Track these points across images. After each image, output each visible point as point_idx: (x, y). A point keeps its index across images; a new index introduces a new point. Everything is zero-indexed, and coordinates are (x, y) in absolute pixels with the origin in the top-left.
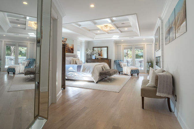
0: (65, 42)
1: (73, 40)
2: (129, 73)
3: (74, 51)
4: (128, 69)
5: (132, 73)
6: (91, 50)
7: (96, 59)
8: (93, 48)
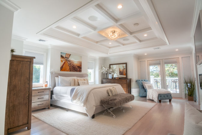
0: (67, 58)
1: (81, 57)
2: (156, 99)
3: (82, 70)
4: (154, 93)
5: (159, 99)
6: (106, 68)
7: (112, 78)
8: (110, 65)
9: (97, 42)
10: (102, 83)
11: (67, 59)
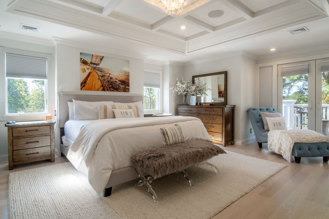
0: (94, 64)
1: (128, 61)
2: (287, 155)
3: (131, 88)
4: (284, 139)
5: (296, 155)
6: (182, 83)
7: (197, 104)
8: (194, 77)
9: (152, 26)
10: (177, 113)
11: (95, 66)
